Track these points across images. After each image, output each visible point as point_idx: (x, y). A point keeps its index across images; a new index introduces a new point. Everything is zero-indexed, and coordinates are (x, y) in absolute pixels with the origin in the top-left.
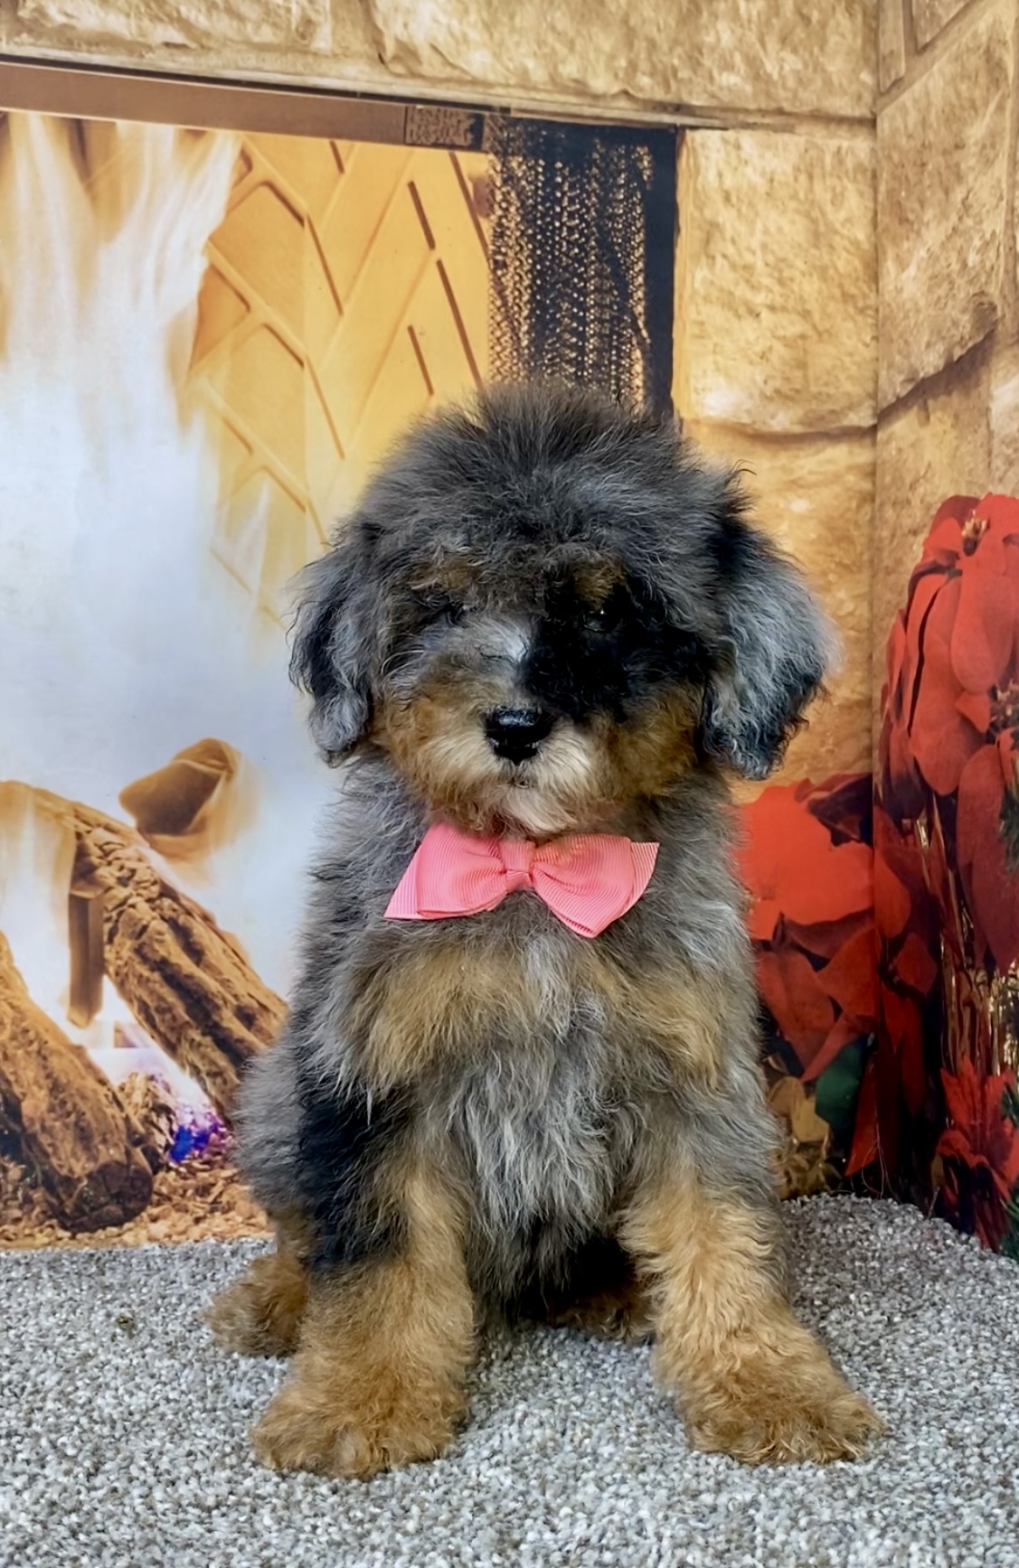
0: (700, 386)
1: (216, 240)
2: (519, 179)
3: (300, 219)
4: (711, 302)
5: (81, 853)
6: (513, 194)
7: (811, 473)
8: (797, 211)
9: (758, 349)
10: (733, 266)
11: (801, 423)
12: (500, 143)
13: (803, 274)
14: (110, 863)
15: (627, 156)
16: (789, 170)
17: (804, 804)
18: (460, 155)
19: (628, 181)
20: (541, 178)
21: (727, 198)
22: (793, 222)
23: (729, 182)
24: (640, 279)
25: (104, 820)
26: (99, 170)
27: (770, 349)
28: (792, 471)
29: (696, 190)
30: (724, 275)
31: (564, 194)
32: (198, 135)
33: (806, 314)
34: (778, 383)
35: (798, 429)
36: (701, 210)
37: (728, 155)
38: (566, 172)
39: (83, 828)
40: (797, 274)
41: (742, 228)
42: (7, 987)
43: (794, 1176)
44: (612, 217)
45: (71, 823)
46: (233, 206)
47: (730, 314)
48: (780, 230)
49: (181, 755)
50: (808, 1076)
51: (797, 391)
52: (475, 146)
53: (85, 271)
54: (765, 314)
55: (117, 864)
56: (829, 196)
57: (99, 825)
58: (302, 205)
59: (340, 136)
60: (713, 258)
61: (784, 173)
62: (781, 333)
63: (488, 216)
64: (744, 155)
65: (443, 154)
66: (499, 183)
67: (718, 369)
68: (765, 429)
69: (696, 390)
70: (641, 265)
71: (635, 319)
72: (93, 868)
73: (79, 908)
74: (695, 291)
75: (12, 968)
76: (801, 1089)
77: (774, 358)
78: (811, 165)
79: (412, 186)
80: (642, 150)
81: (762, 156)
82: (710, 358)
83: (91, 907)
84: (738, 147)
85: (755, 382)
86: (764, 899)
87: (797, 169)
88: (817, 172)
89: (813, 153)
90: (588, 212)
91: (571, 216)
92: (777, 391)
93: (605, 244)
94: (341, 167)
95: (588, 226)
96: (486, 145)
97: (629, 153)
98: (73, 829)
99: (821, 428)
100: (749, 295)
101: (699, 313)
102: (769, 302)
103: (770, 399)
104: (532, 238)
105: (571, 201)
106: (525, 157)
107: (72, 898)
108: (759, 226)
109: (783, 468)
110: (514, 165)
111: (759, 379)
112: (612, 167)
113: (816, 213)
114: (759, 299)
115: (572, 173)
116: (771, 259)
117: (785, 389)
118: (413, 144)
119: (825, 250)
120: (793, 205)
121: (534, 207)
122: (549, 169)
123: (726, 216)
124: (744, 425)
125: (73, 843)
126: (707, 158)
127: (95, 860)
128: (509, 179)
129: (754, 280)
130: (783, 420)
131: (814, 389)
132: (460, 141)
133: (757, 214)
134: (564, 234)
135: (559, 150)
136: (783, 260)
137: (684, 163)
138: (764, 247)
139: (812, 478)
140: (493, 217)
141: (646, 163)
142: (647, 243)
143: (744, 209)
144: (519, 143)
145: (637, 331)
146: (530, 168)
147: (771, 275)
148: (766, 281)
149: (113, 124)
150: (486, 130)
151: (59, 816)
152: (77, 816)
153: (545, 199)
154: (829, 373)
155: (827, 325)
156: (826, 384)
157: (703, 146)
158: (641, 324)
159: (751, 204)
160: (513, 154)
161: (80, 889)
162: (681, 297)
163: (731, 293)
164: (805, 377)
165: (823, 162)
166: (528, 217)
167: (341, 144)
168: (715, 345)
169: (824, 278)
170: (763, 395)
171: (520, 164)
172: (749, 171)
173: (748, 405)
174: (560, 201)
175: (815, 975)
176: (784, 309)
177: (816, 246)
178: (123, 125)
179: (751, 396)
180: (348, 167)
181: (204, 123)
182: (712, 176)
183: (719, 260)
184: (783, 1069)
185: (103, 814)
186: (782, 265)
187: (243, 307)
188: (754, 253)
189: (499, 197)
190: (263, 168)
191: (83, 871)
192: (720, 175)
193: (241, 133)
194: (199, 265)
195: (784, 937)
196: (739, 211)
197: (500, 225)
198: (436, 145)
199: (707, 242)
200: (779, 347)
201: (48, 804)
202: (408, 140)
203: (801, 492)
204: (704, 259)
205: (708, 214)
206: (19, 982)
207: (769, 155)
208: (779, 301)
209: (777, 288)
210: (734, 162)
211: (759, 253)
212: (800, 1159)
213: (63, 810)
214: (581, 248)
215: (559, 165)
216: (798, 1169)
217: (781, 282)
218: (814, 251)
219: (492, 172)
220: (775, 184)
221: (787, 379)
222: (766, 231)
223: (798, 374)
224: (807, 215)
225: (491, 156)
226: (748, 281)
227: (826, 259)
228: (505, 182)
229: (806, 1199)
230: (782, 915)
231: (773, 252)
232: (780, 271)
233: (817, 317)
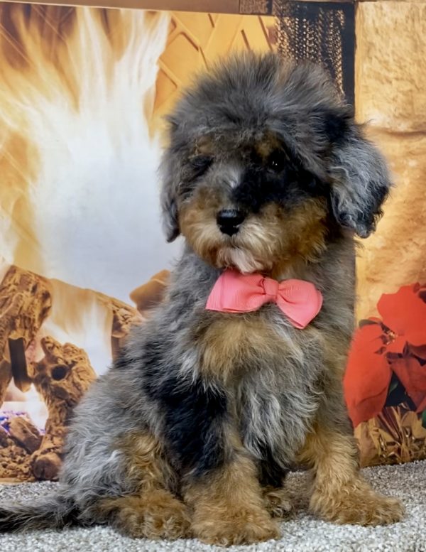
0: (367, 113)
1: (162, 58)
2: (288, 27)
3: (197, 48)
4: (371, 77)
5: (115, 319)
6: (285, 34)
7: (417, 148)
8: (407, 36)
9: (392, 96)
10: (380, 62)
11: (412, 128)
12: (280, 11)
13: (410, 64)
14: (127, 323)
15: (334, 15)
16: (404, 17)
17: (417, 294)
18: (263, 18)
19: (334, 26)
20: (297, 26)
21: (377, 32)
22: (405, 41)
23: (377, 25)
24: (340, 69)
25: (124, 305)
26: (114, 30)
27: (397, 96)
28: (409, 148)
29: (363, 29)
30: (376, 65)
31: (307, 33)
32: (153, 13)
33: (412, 81)
34: (401, 111)
35: (410, 130)
36: (366, 38)
37: (377, 11)
38: (308, 23)
39: (116, 308)
40: (408, 65)
41: (384, 45)
42: (88, 374)
43: (413, 453)
44: (328, 42)
45: (111, 306)
46: (169, 44)
47: (378, 82)
48: (400, 45)
49: (154, 277)
50: (418, 411)
51: (409, 115)
52: (269, 13)
53: (110, 73)
54: (394, 82)
55: (129, 323)
56: (421, 28)
57: (122, 307)
58: (197, 42)
59: (212, 12)
60: (371, 58)
61: (401, 19)
62: (401, 89)
63: (275, 43)
64: (384, 12)
65: (256, 17)
66: (279, 29)
67: (374, 105)
68: (397, 130)
69: (366, 115)
70: (340, 62)
71: (338, 85)
72: (120, 325)
73: (115, 342)
74: (363, 74)
75: (90, 367)
76: (416, 417)
77: (399, 100)
78: (414, 15)
79: (243, 32)
80: (339, 12)
81: (391, 12)
82: (371, 101)
83: (121, 341)
84: (381, 8)
85: (390, 111)
86: (399, 335)
87: (407, 17)
88: (416, 18)
89: (414, 9)
90: (317, 40)
91: (310, 42)
92: (400, 114)
93: (325, 54)
94: (213, 25)
95: (318, 46)
96: (274, 13)
97: (335, 13)
98: (111, 309)
99: (421, 129)
100: (387, 74)
101: (365, 82)
102: (395, 76)
103: (397, 118)
104: (294, 53)
105: (310, 36)
106: (290, 17)
107: (113, 338)
108: (391, 44)
109: (406, 146)
110: (286, 21)
111: (393, 110)
112: (327, 20)
113: (416, 37)
114: (391, 75)
115: (310, 24)
116: (396, 58)
117: (404, 113)
118: (243, 14)
119: (420, 53)
120: (405, 33)
121: (294, 39)
122: (301, 23)
123: (376, 40)
124: (387, 129)
125: (112, 314)
126: (368, 14)
127: (121, 322)
128: (284, 27)
129: (389, 68)
130: (404, 127)
131: (416, 113)
132: (262, 11)
133: (390, 38)
134: (308, 50)
135: (305, 13)
136: (401, 58)
137: (358, 17)
138: (393, 52)
139: (418, 151)
140: (277, 44)
141: (342, 18)
142: (343, 52)
143: (384, 36)
144: (288, 11)
145: (339, 91)
146: (292, 22)
147: (396, 65)
148: (394, 67)
149: (118, 11)
150: (274, 6)
151: (106, 304)
152: (113, 303)
153: (299, 35)
154: (423, 107)
155: (421, 85)
156: (422, 111)
157: (366, 9)
158: (341, 88)
159: (387, 34)
160: (285, 16)
161: (116, 334)
162: (358, 76)
163: (379, 74)
164: (413, 108)
165: (418, 13)
166: (292, 44)
167: (213, 15)
168: (373, 96)
169: (419, 65)
170: (394, 116)
171: (288, 20)
172: (386, 19)
173: (388, 120)
174: (305, 36)
175: (421, 367)
176: (402, 79)
177: (416, 52)
178: (123, 10)
179: (389, 116)
180: (216, 25)
181: (155, 8)
182: (370, 22)
183: (374, 59)
184: (408, 408)
185: (123, 303)
186: (401, 61)
187: (174, 86)
188: (388, 55)
189: (279, 35)
190: (181, 26)
191: (117, 327)
192: (374, 21)
193: (171, 12)
194: (156, 69)
195: (408, 352)
196: (382, 37)
197: (280, 47)
198: (253, 14)
199: (369, 51)
200: (400, 95)
201: (101, 298)
202: (241, 12)
203: (413, 157)
204: (367, 59)
205: (368, 39)
206: (92, 372)
207: (394, 11)
208: (400, 76)
209: (399, 70)
210: (379, 14)
211: (390, 55)
212: (416, 446)
213: (107, 301)
214: (315, 56)
215: (305, 20)
216: (415, 450)
217: (400, 68)
218: (414, 54)
219: (276, 24)
220: (398, 24)
221: (405, 109)
222: (394, 46)
223: (409, 107)
224: (412, 38)
225: (276, 18)
226: (386, 68)
227: (420, 57)
228: (282, 29)
229: (418, 461)
230: (407, 343)
231: (397, 55)
232: (400, 63)
233: (417, 82)
